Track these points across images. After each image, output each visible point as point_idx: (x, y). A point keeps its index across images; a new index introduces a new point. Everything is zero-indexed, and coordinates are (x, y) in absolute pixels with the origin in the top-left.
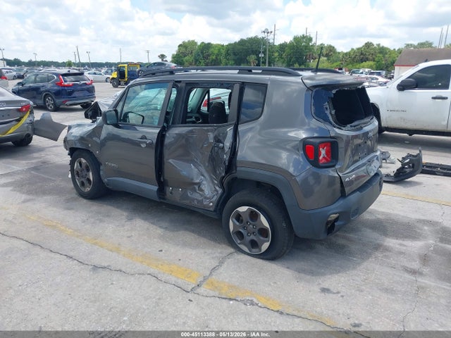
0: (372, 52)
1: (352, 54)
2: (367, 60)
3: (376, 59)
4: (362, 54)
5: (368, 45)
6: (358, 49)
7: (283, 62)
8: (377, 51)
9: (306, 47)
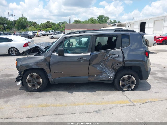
0: (50, 24)
1: (43, 25)
2: (49, 27)
3: (52, 27)
4: (47, 25)
5: (48, 22)
6: (45, 23)
7: (16, 28)
8: (52, 24)
9: (25, 22)
